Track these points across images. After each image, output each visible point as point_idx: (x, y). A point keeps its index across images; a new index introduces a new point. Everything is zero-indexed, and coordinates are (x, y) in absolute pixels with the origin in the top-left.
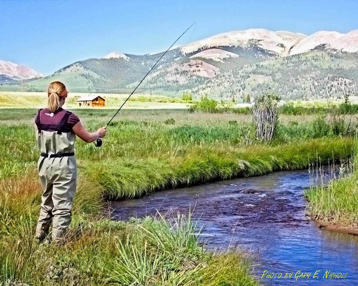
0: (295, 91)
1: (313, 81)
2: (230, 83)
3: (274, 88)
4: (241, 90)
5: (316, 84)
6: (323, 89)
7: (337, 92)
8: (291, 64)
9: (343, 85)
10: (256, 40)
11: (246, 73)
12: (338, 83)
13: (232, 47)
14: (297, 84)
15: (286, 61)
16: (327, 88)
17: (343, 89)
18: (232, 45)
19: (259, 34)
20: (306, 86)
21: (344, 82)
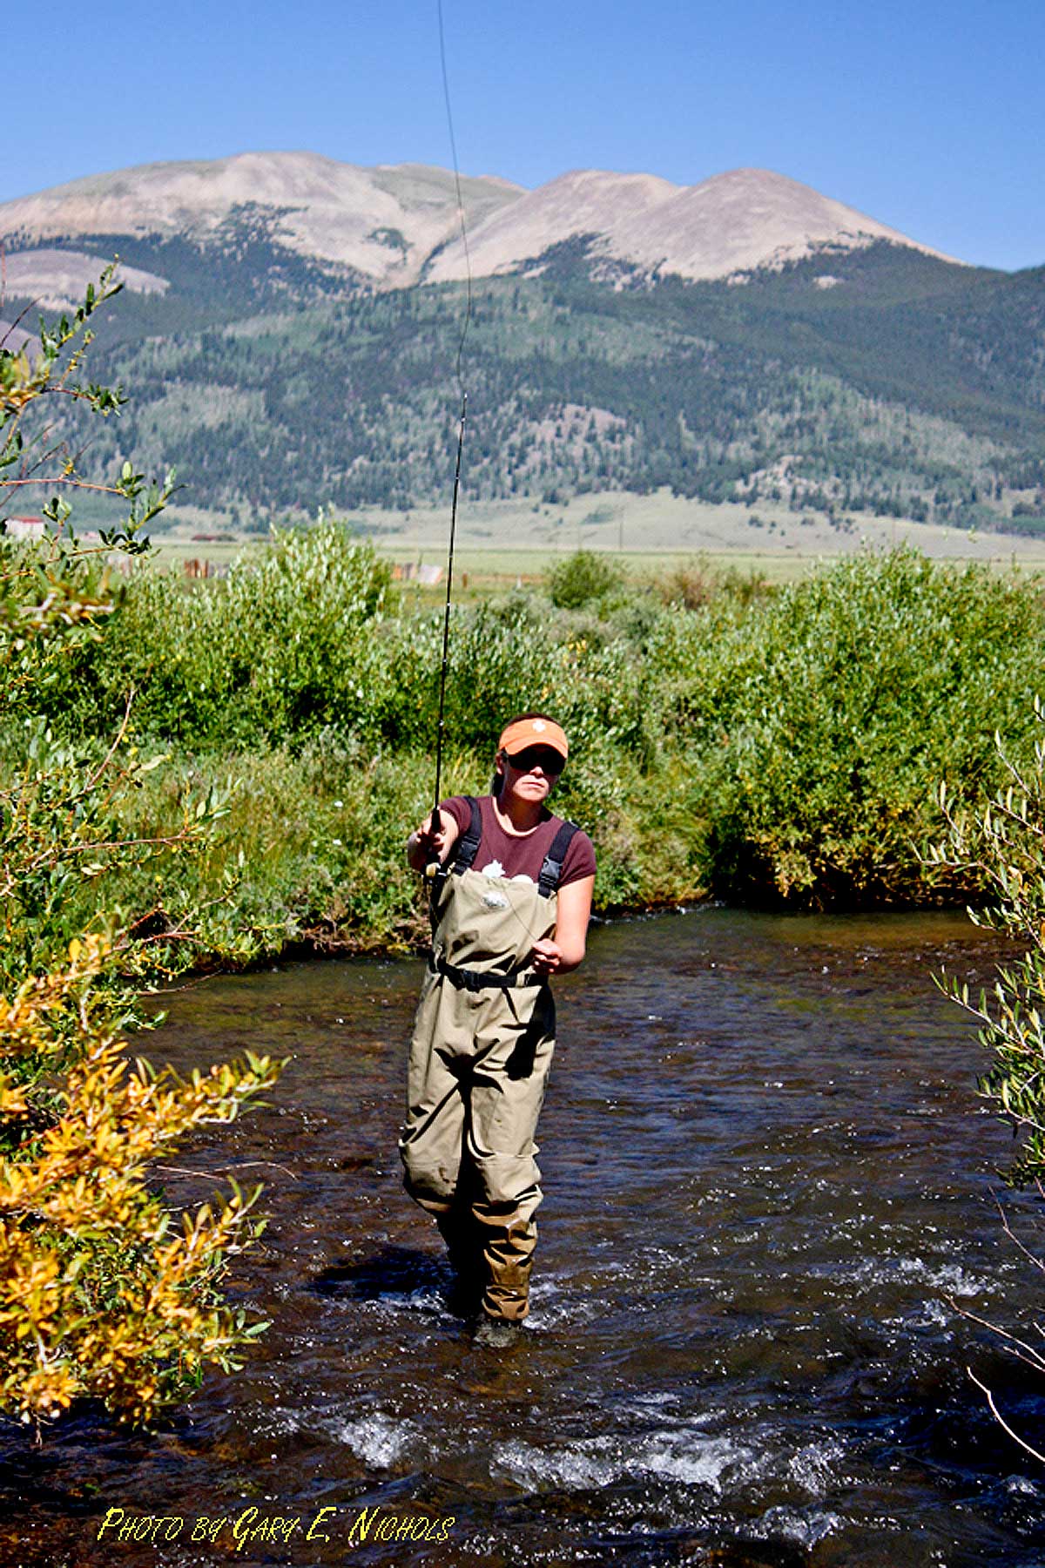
0: (361, 465)
1: (448, 420)
2: (67, 425)
3: (267, 450)
4: (118, 453)
5: (457, 430)
6: (486, 454)
7: (548, 472)
8: (365, 338)
9: (579, 439)
10: (266, 208)
11: (152, 375)
12: (559, 429)
13: (144, 239)
14: (371, 432)
15: (346, 320)
16: (504, 454)
17: (579, 460)
18: (146, 233)
19: (288, 177)
20: (412, 440)
21: (585, 426)
